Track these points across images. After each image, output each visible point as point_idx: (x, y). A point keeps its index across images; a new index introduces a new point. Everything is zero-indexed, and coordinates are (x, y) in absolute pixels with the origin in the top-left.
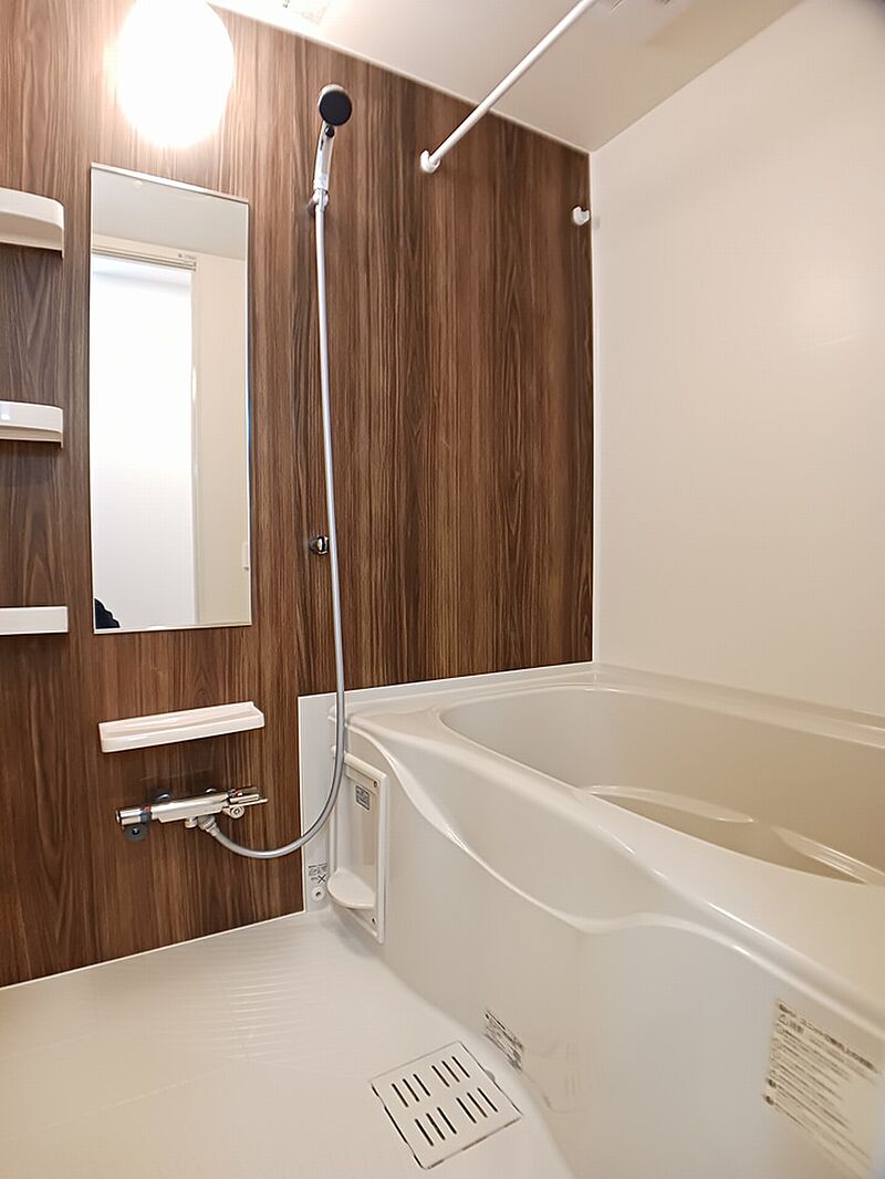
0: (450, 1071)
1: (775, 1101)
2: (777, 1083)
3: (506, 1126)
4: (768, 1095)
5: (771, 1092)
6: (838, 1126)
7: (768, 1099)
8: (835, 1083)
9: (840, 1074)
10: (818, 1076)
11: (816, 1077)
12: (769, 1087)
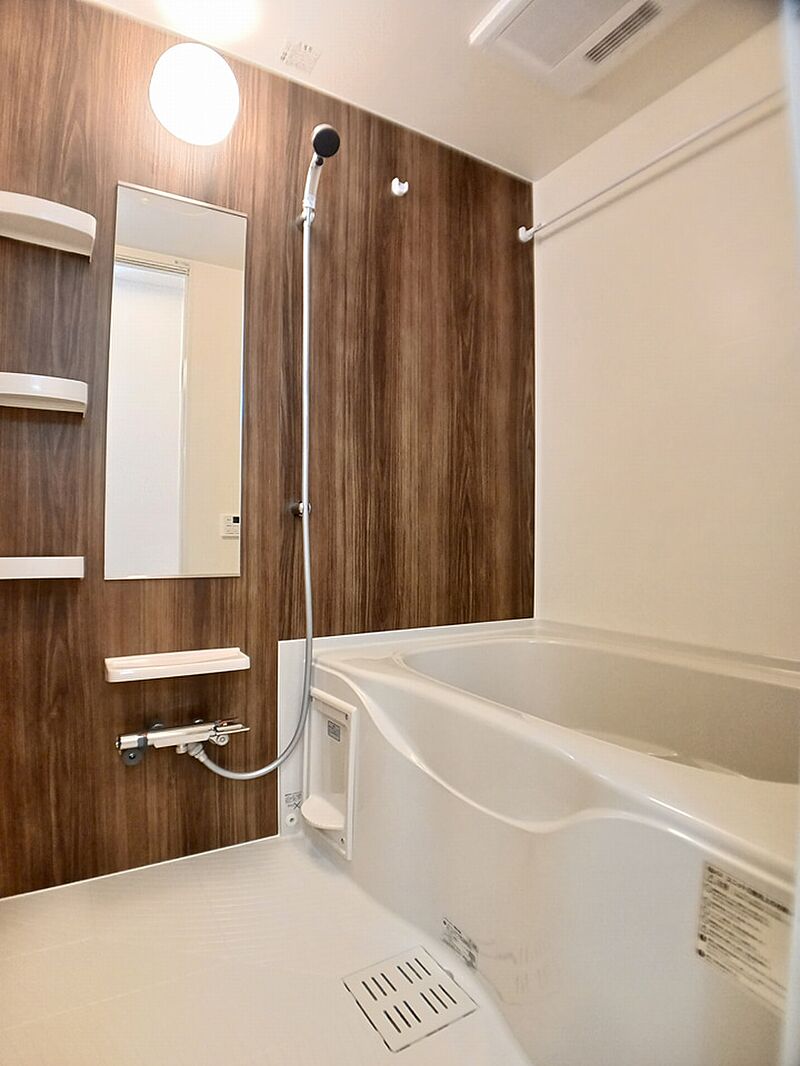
0: (414, 970)
1: (706, 953)
2: (707, 936)
3: (465, 1016)
4: (700, 948)
5: (702, 945)
6: (759, 967)
7: (700, 953)
8: (757, 929)
9: (761, 922)
10: (743, 926)
11: (741, 927)
12: (701, 942)
